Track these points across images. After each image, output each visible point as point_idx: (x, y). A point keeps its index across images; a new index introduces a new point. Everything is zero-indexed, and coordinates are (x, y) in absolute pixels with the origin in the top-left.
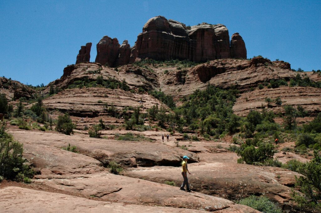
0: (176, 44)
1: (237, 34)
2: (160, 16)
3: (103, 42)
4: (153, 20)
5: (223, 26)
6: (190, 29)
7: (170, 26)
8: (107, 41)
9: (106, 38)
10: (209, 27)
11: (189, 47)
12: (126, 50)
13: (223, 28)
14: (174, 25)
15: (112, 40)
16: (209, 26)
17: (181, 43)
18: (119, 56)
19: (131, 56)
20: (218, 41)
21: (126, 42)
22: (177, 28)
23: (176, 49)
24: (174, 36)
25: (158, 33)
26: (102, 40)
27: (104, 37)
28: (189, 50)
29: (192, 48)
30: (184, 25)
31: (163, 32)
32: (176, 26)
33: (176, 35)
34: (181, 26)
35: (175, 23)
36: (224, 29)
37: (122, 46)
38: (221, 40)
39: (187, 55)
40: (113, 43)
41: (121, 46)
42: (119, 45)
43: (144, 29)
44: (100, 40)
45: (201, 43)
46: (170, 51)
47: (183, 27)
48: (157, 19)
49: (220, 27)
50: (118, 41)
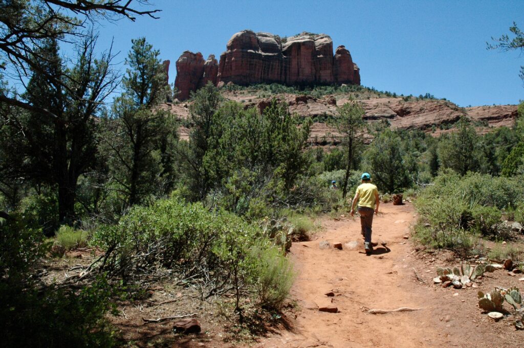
0: (265, 64)
1: (342, 46)
2: (247, 31)
3: (184, 59)
4: (237, 36)
5: (326, 37)
6: (285, 43)
7: (258, 40)
8: (188, 57)
9: (187, 53)
10: (308, 40)
11: (282, 67)
12: (212, 67)
13: (325, 39)
14: (263, 40)
15: (195, 55)
16: (308, 37)
17: (272, 63)
18: (204, 76)
19: (218, 75)
20: (318, 56)
21: (212, 57)
22: (268, 43)
23: (264, 69)
24: (263, 54)
25: (243, 52)
26: (182, 56)
27: (184, 52)
28: (281, 70)
29: (285, 67)
30: (277, 38)
31: (249, 51)
32: (267, 41)
33: (265, 53)
34: (273, 40)
35: (266, 36)
36: (325, 41)
37: (207, 63)
38: (321, 56)
39: (279, 76)
40: (195, 59)
41: (205, 63)
42: (204, 61)
43: (229, 48)
44: (180, 56)
45: (297, 60)
46: (257, 73)
47: (275, 41)
48: (242, 35)
49: (322, 38)
50: (202, 56)
